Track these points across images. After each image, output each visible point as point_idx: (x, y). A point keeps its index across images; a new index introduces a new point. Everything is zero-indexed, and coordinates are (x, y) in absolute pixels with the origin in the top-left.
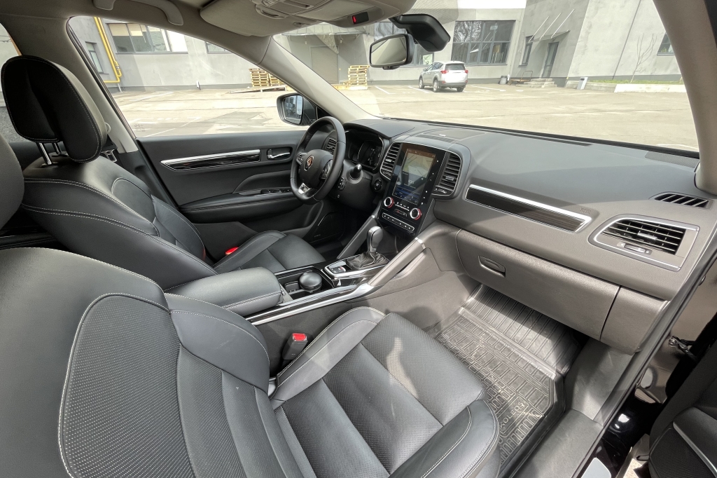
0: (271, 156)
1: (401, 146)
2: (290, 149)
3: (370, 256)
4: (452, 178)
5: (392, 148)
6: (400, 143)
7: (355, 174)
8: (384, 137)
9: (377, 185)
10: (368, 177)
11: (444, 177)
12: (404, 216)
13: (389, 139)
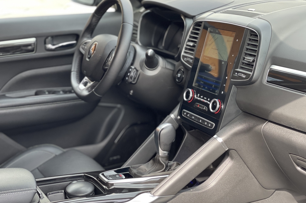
0: (50, 46)
1: (203, 25)
2: (76, 36)
3: (159, 163)
4: (251, 59)
5: (194, 29)
6: (201, 22)
7: (150, 63)
8: (187, 16)
9: (179, 75)
10: (169, 67)
11: (244, 58)
12: (204, 111)
13: (192, 17)
